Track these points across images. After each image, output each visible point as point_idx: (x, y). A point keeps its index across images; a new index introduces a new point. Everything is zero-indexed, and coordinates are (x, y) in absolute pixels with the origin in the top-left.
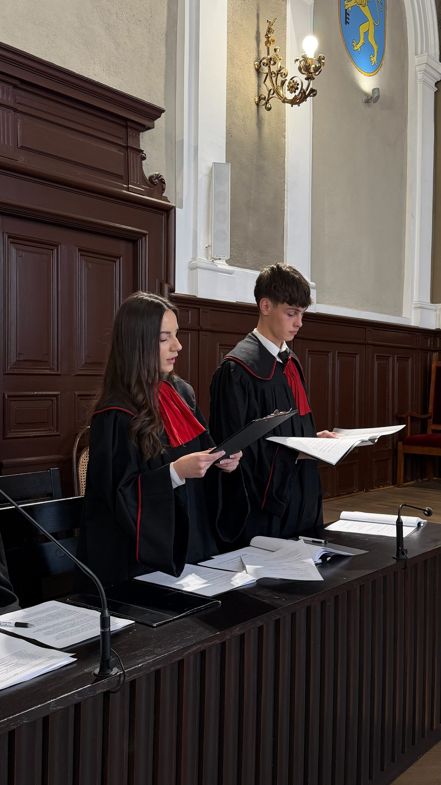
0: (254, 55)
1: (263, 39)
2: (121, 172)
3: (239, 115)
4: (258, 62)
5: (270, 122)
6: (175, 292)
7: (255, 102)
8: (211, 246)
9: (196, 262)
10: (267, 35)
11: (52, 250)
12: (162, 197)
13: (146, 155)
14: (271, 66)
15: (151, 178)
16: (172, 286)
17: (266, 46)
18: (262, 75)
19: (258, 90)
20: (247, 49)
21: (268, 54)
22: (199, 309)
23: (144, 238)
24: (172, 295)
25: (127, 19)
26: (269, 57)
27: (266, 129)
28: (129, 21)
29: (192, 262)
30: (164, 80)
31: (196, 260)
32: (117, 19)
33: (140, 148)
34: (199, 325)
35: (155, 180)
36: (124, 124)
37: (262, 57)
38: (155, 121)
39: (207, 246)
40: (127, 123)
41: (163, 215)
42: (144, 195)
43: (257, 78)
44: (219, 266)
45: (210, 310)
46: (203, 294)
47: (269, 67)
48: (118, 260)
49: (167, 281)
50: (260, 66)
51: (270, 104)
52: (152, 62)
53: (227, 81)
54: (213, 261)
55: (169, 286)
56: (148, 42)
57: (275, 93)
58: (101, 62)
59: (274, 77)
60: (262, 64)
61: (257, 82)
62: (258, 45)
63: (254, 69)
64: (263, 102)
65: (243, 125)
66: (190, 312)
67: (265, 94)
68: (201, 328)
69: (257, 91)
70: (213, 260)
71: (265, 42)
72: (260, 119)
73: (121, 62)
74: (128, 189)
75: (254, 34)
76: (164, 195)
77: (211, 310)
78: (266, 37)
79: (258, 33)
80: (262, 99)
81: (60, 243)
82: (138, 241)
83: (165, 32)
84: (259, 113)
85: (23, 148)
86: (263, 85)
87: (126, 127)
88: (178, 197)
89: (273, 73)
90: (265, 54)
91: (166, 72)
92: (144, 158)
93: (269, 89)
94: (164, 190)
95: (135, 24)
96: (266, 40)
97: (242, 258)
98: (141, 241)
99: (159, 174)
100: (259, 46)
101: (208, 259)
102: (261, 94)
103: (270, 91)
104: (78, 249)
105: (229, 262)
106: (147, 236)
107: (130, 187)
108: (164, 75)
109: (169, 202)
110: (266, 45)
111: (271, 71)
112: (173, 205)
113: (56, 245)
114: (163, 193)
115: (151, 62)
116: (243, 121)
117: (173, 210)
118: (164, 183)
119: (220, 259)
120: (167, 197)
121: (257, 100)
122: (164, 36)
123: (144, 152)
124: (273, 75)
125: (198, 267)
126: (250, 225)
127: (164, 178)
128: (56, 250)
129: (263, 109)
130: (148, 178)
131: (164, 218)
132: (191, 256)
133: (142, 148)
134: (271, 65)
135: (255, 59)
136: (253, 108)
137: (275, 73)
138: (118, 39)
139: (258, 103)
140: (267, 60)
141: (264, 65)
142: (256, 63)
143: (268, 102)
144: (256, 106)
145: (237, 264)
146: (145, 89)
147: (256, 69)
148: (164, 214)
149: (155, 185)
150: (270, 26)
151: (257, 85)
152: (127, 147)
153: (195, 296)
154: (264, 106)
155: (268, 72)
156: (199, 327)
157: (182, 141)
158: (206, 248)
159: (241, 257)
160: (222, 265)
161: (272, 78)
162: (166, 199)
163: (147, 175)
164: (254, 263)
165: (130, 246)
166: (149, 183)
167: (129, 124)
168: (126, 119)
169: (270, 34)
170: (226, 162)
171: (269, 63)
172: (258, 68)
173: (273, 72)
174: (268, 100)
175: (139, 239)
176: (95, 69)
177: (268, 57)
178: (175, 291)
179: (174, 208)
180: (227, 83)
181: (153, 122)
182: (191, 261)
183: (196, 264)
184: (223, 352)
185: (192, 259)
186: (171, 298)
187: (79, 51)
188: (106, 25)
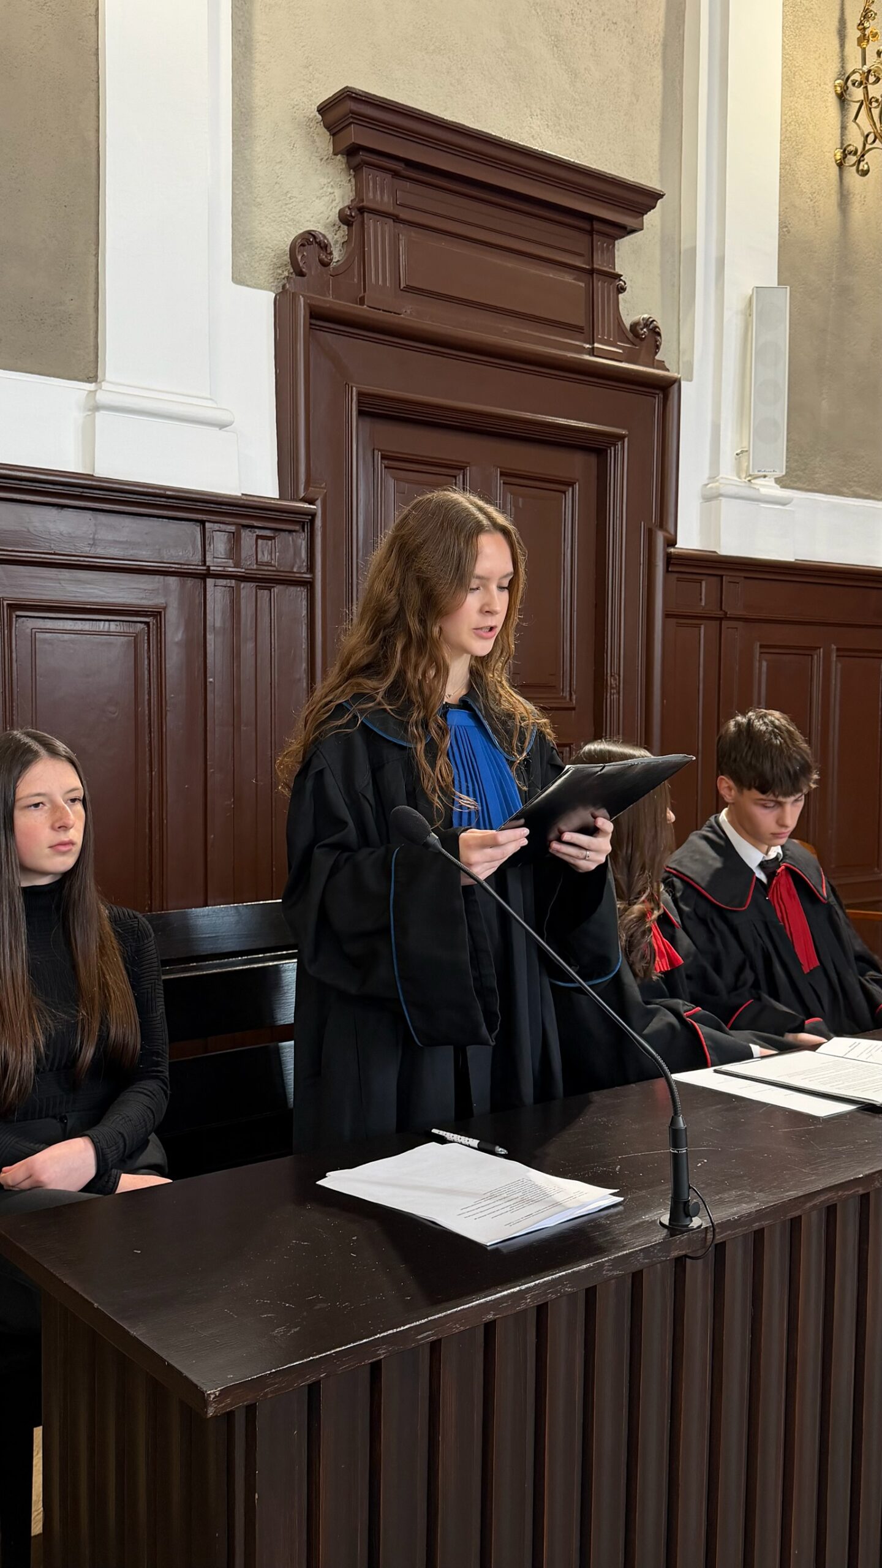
0: (835, 66)
1: (853, 34)
2: (580, 320)
3: (805, 188)
4: (843, 80)
5: (865, 197)
6: (676, 546)
7: (836, 161)
8: (747, 451)
9: (717, 484)
10: (861, 24)
11: (455, 476)
12: (654, 362)
13: (625, 284)
14: (869, 87)
15: (634, 326)
16: (671, 534)
17: (859, 47)
18: (849, 105)
19: (842, 137)
20: (819, 57)
21: (864, 63)
22: (722, 576)
23: (619, 443)
24: (671, 552)
25: (591, 23)
26: (865, 68)
27: (857, 213)
28: (595, 27)
29: (709, 486)
30: (659, 134)
31: (717, 481)
32: (573, 24)
33: (615, 269)
34: (721, 609)
35: (642, 329)
36: (586, 225)
37: (851, 71)
38: (645, 217)
39: (739, 451)
40: (592, 225)
41: (655, 398)
42: (621, 361)
43: (839, 111)
44: (763, 491)
45: (743, 579)
46: (730, 546)
47: (866, 87)
48: (571, 489)
49: (662, 525)
50: (845, 88)
51: (867, 163)
52: (637, 101)
53: (781, 125)
54: (749, 481)
55: (667, 535)
56: (630, 64)
57: (877, 140)
58: (543, 111)
59: (875, 108)
60: (849, 83)
61: (840, 119)
62: (842, 46)
63: (834, 94)
64: (853, 159)
65: (811, 209)
66: (704, 584)
67: (855, 141)
68: (726, 613)
69: (840, 138)
70: (749, 478)
71: (858, 38)
72: (845, 193)
73: (579, 108)
74: (592, 352)
75: (834, 24)
76: (657, 357)
77: (746, 578)
78: (858, 29)
79: (842, 22)
80: (850, 153)
81: (469, 463)
82: (609, 451)
83: (662, 39)
84: (844, 181)
85: (409, 289)
86: (852, 127)
87: (591, 233)
88: (684, 358)
89: (873, 100)
90: (856, 62)
91: (663, 119)
92: (622, 290)
93: (866, 134)
94: (658, 347)
95: (607, 30)
96: (859, 34)
97: (807, 471)
98: (615, 451)
99: (650, 318)
100: (844, 47)
101: (740, 478)
102: (848, 143)
103: (868, 136)
104: (500, 472)
105: (781, 482)
106: (626, 440)
107: (597, 348)
108: (658, 125)
109: (668, 370)
110: (859, 44)
111: (870, 97)
112: (676, 375)
113: (462, 468)
114: (656, 353)
115: (635, 102)
116: (811, 200)
117: (676, 386)
118: (659, 334)
119: (765, 476)
120: (663, 362)
121: (838, 157)
122: (659, 48)
123: (622, 278)
124: (873, 103)
125: (721, 495)
126: (825, 404)
127: (659, 325)
128: (461, 477)
129: (851, 174)
130: (628, 327)
131: (657, 402)
132: (707, 475)
133: (618, 270)
134: (871, 84)
135: (836, 76)
136: (830, 173)
137: (877, 101)
138: (574, 64)
139: (841, 162)
140: (861, 75)
141: (854, 84)
142: (839, 81)
143: (862, 159)
144: (837, 168)
145: (795, 485)
146: (625, 154)
147: (837, 94)
148: (658, 394)
149: (642, 340)
150: (869, 5)
151: (839, 126)
152: (592, 272)
153: (715, 552)
154: (855, 167)
155: (862, 98)
156: (721, 613)
157: (694, 250)
158: (737, 457)
159: (805, 469)
160: (768, 487)
161: (872, 109)
162: (661, 365)
163: (628, 321)
164: (831, 481)
165: (593, 460)
166: (630, 336)
167: (597, 226)
168: (590, 218)
169: (868, 21)
170: (778, 285)
171: (864, 81)
172: (842, 93)
173: (873, 97)
174: (863, 156)
175: (610, 447)
176: (532, 125)
178: (676, 544)
179: (676, 382)
180: (781, 129)
181: (640, 219)
182: (706, 482)
183: (717, 488)
184: (766, 660)
185: (710, 478)
186: (669, 559)
187: (505, 95)
188: (553, 38)
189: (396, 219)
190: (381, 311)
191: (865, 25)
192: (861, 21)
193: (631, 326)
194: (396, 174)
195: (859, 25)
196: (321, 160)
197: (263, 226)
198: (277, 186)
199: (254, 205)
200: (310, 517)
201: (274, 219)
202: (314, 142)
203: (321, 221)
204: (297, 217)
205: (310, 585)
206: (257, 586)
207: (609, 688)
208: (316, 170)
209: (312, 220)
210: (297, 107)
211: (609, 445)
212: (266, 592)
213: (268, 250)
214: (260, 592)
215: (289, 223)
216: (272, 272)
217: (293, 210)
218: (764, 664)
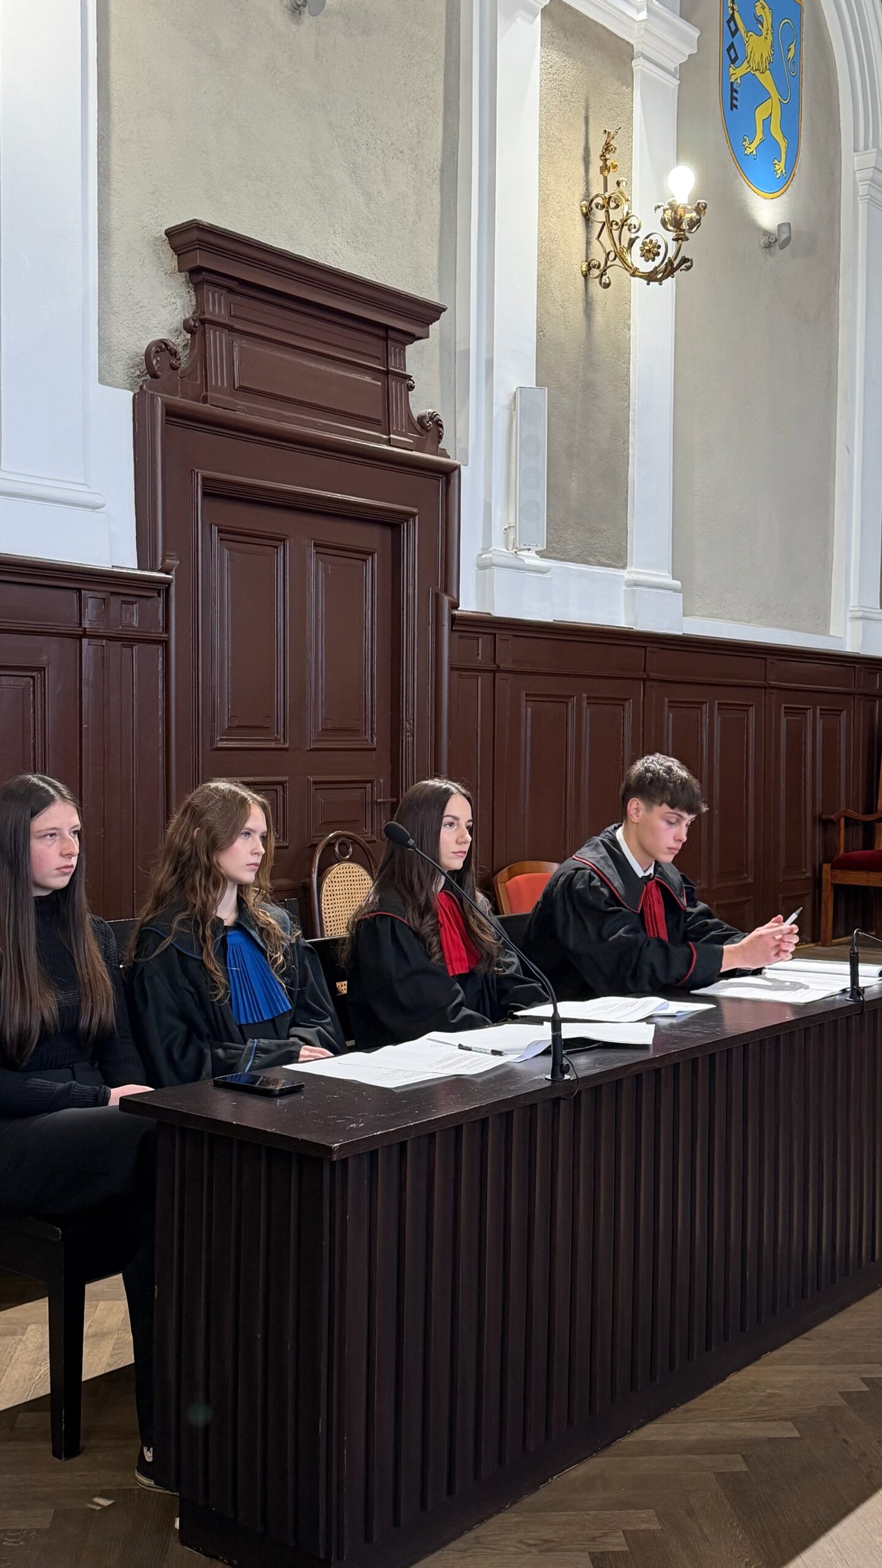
0: (581, 188)
1: (596, 163)
2: (378, 415)
3: (557, 297)
4: (587, 201)
5: (606, 304)
6: (459, 609)
7: (582, 272)
8: (514, 527)
9: (490, 555)
10: (603, 155)
11: (277, 547)
12: (437, 450)
13: (414, 383)
14: (610, 211)
15: (421, 419)
16: (454, 598)
17: (601, 175)
18: (592, 223)
19: (587, 251)
20: (569, 181)
21: (606, 190)
22: (495, 634)
23: (411, 519)
24: (455, 614)
25: (383, 152)
26: (607, 195)
27: (599, 317)
28: (385, 155)
29: (483, 556)
30: (437, 247)
31: (490, 552)
32: (367, 153)
33: (405, 371)
34: (495, 663)
35: (428, 422)
36: (382, 333)
37: (594, 195)
38: (430, 326)
39: (506, 527)
40: (387, 333)
41: (439, 480)
42: (412, 450)
43: (585, 229)
44: (527, 561)
45: (511, 636)
46: (502, 610)
47: (607, 211)
48: (370, 558)
49: (446, 590)
50: (589, 209)
51: (608, 277)
52: (420, 220)
53: (538, 241)
54: (516, 552)
55: (452, 599)
56: (414, 187)
57: (617, 258)
58: (344, 229)
59: (616, 230)
60: (593, 205)
61: (585, 235)
62: (587, 171)
63: (580, 214)
64: (596, 272)
65: (562, 315)
66: (480, 640)
67: (599, 257)
68: (499, 667)
69: (585, 252)
70: (515, 550)
71: (601, 167)
72: (589, 300)
73: (373, 226)
74: (389, 442)
75: (580, 153)
76: (440, 446)
77: (514, 636)
78: (601, 159)
79: (587, 150)
80: (594, 267)
81: (288, 536)
82: (402, 526)
83: (440, 165)
84: (588, 290)
85: (242, 389)
86: (595, 242)
87: (386, 339)
88: (460, 446)
89: (614, 223)
90: (598, 185)
91: (441, 235)
92: (411, 388)
93: (607, 252)
94: (440, 437)
95: (395, 158)
96: (601, 163)
97: (560, 543)
98: (407, 526)
99: (434, 412)
100: (588, 172)
101: (508, 550)
102: (593, 258)
103: (609, 253)
104: (314, 543)
105: (541, 554)
106: (417, 517)
107: (393, 439)
108: (437, 241)
109: (449, 457)
110: (602, 172)
111: (611, 220)
112: (457, 462)
113: (284, 540)
114: (440, 442)
115: (418, 220)
116: (562, 307)
117: (456, 472)
118: (441, 426)
119: (529, 550)
120: (445, 450)
121: (584, 269)
122: (438, 173)
123: (412, 378)
124: (614, 226)
125: (493, 565)
126: (574, 485)
127: (441, 418)
128: (282, 547)
129: (595, 285)
130: (416, 420)
131: (441, 484)
132: (481, 546)
133: (408, 372)
134: (611, 209)
135: (582, 197)
136: (577, 283)
137: (617, 224)
138: (368, 188)
139: (586, 273)
140: (603, 200)
141: (597, 207)
142: (584, 202)
143: (604, 273)
144: (583, 278)
145: (551, 555)
146: (411, 267)
147: (583, 214)
148: (441, 478)
149: (428, 431)
150: (610, 140)
151: (585, 242)
152: (387, 373)
153: (489, 614)
154: (598, 279)
155: (604, 220)
156: (494, 666)
157: (467, 352)
158: (505, 531)
159: (559, 541)
160: (531, 559)
161: (613, 231)
162: (444, 454)
163: (416, 413)
164: (580, 551)
165: (388, 533)
166: (418, 427)
167: (391, 334)
168: (386, 328)
169: (609, 153)
170: (536, 386)
171: (606, 205)
172: (587, 213)
173: (613, 221)
174: (605, 271)
175: (403, 523)
176: (335, 242)
177: (605, 195)
178: (459, 607)
179: (457, 468)
180: (538, 245)
181: (427, 328)
182: (480, 553)
183: (490, 559)
184: (531, 707)
185: (483, 549)
186: (453, 619)
187: (313, 216)
188: (351, 165)
189: (231, 329)
190: (220, 409)
191: (607, 156)
192: (603, 153)
193: (418, 418)
194: (230, 290)
195: (602, 156)
196: (166, 274)
197: (119, 332)
198: (130, 297)
199: (112, 313)
200: (167, 586)
201: (128, 325)
202: (160, 258)
203: (166, 328)
204: (146, 324)
205: (166, 643)
206: (122, 644)
207: (404, 731)
208: (162, 283)
209: (159, 326)
210: (146, 228)
211: (402, 521)
212: (129, 649)
213: (123, 352)
214: (125, 650)
215: (140, 329)
216: (127, 371)
217: (143, 318)
218: (529, 710)
